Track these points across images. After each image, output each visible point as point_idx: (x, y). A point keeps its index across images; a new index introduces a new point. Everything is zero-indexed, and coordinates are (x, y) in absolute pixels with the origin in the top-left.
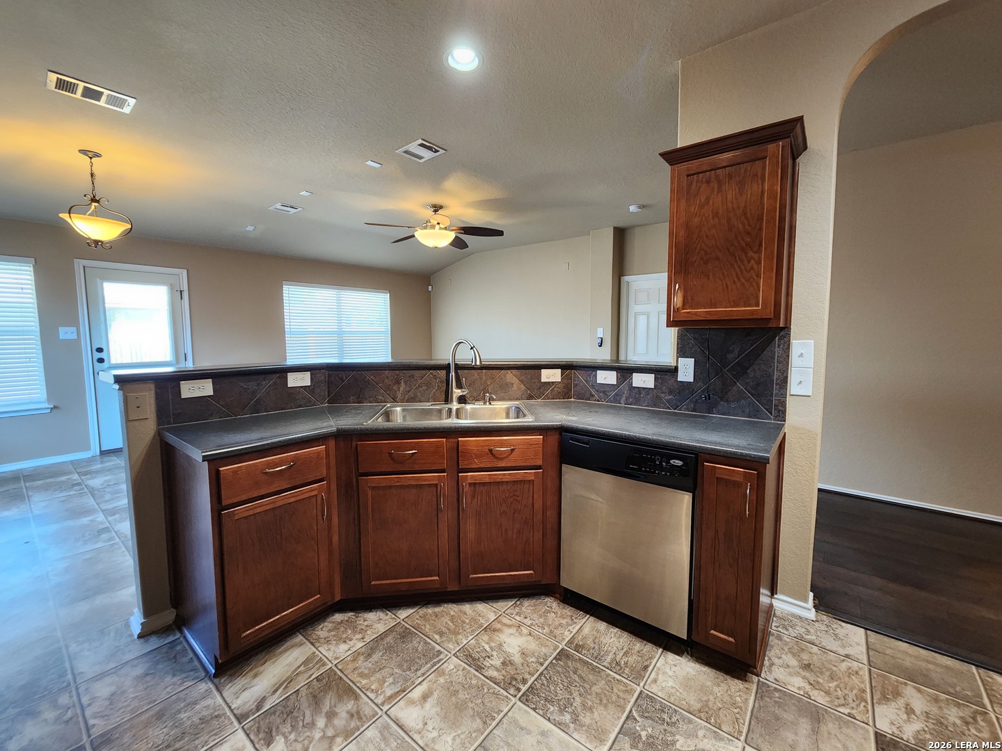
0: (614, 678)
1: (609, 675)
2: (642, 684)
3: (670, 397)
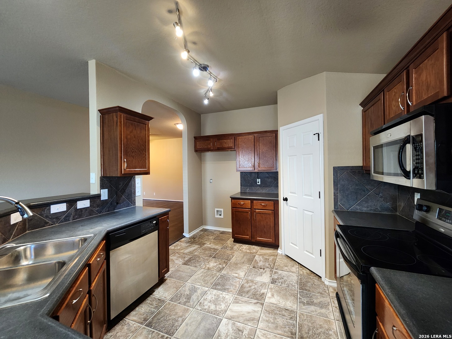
0: (163, 308)
1: (162, 309)
2: (166, 301)
3: (98, 208)
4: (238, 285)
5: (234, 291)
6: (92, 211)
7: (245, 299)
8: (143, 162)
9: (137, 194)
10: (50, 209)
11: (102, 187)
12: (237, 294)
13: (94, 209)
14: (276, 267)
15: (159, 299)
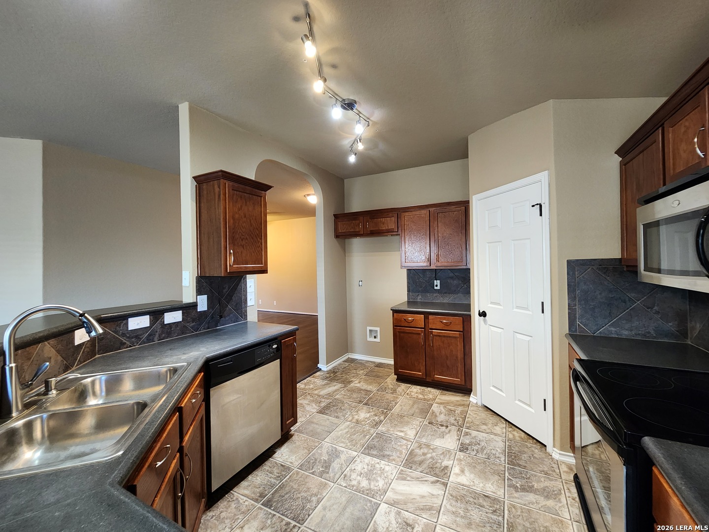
0: (288, 479)
1: (286, 481)
2: (293, 468)
3: (193, 324)
4: (404, 451)
5: (398, 459)
6: (184, 326)
7: (417, 474)
8: (256, 253)
9: (249, 303)
10: (127, 324)
11: (199, 292)
12: (404, 465)
13: (188, 324)
14: (468, 425)
15: (282, 465)
